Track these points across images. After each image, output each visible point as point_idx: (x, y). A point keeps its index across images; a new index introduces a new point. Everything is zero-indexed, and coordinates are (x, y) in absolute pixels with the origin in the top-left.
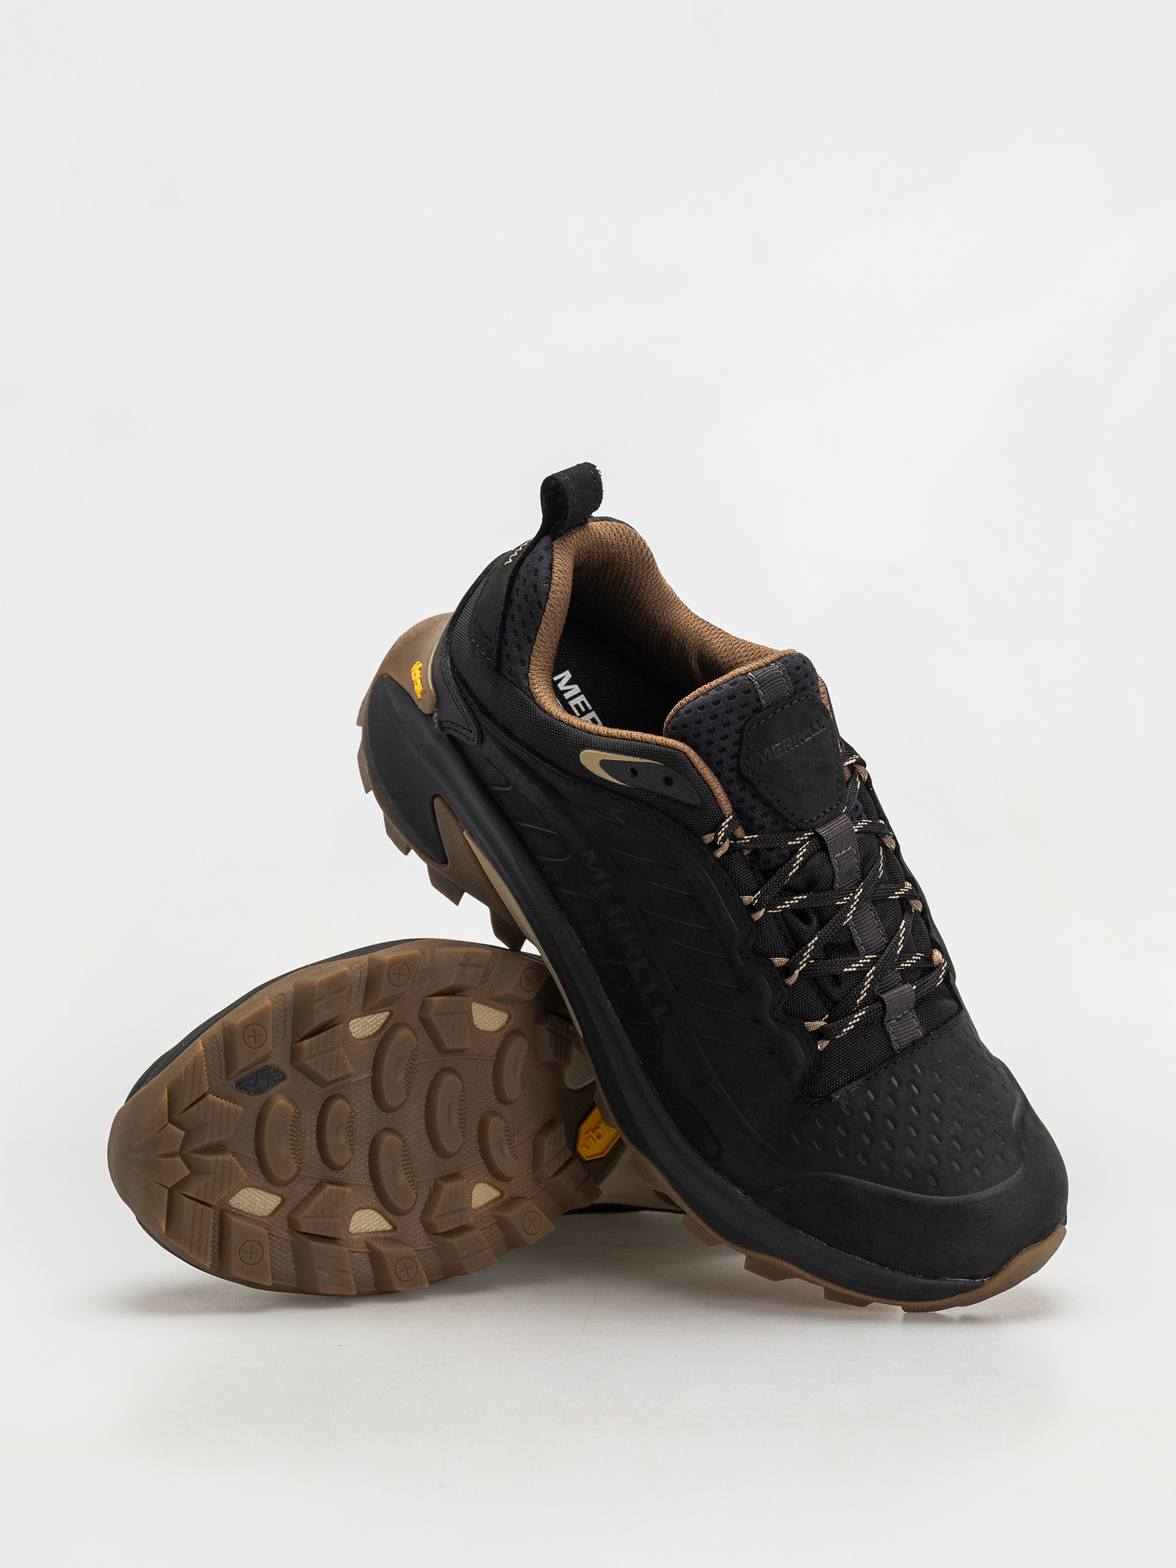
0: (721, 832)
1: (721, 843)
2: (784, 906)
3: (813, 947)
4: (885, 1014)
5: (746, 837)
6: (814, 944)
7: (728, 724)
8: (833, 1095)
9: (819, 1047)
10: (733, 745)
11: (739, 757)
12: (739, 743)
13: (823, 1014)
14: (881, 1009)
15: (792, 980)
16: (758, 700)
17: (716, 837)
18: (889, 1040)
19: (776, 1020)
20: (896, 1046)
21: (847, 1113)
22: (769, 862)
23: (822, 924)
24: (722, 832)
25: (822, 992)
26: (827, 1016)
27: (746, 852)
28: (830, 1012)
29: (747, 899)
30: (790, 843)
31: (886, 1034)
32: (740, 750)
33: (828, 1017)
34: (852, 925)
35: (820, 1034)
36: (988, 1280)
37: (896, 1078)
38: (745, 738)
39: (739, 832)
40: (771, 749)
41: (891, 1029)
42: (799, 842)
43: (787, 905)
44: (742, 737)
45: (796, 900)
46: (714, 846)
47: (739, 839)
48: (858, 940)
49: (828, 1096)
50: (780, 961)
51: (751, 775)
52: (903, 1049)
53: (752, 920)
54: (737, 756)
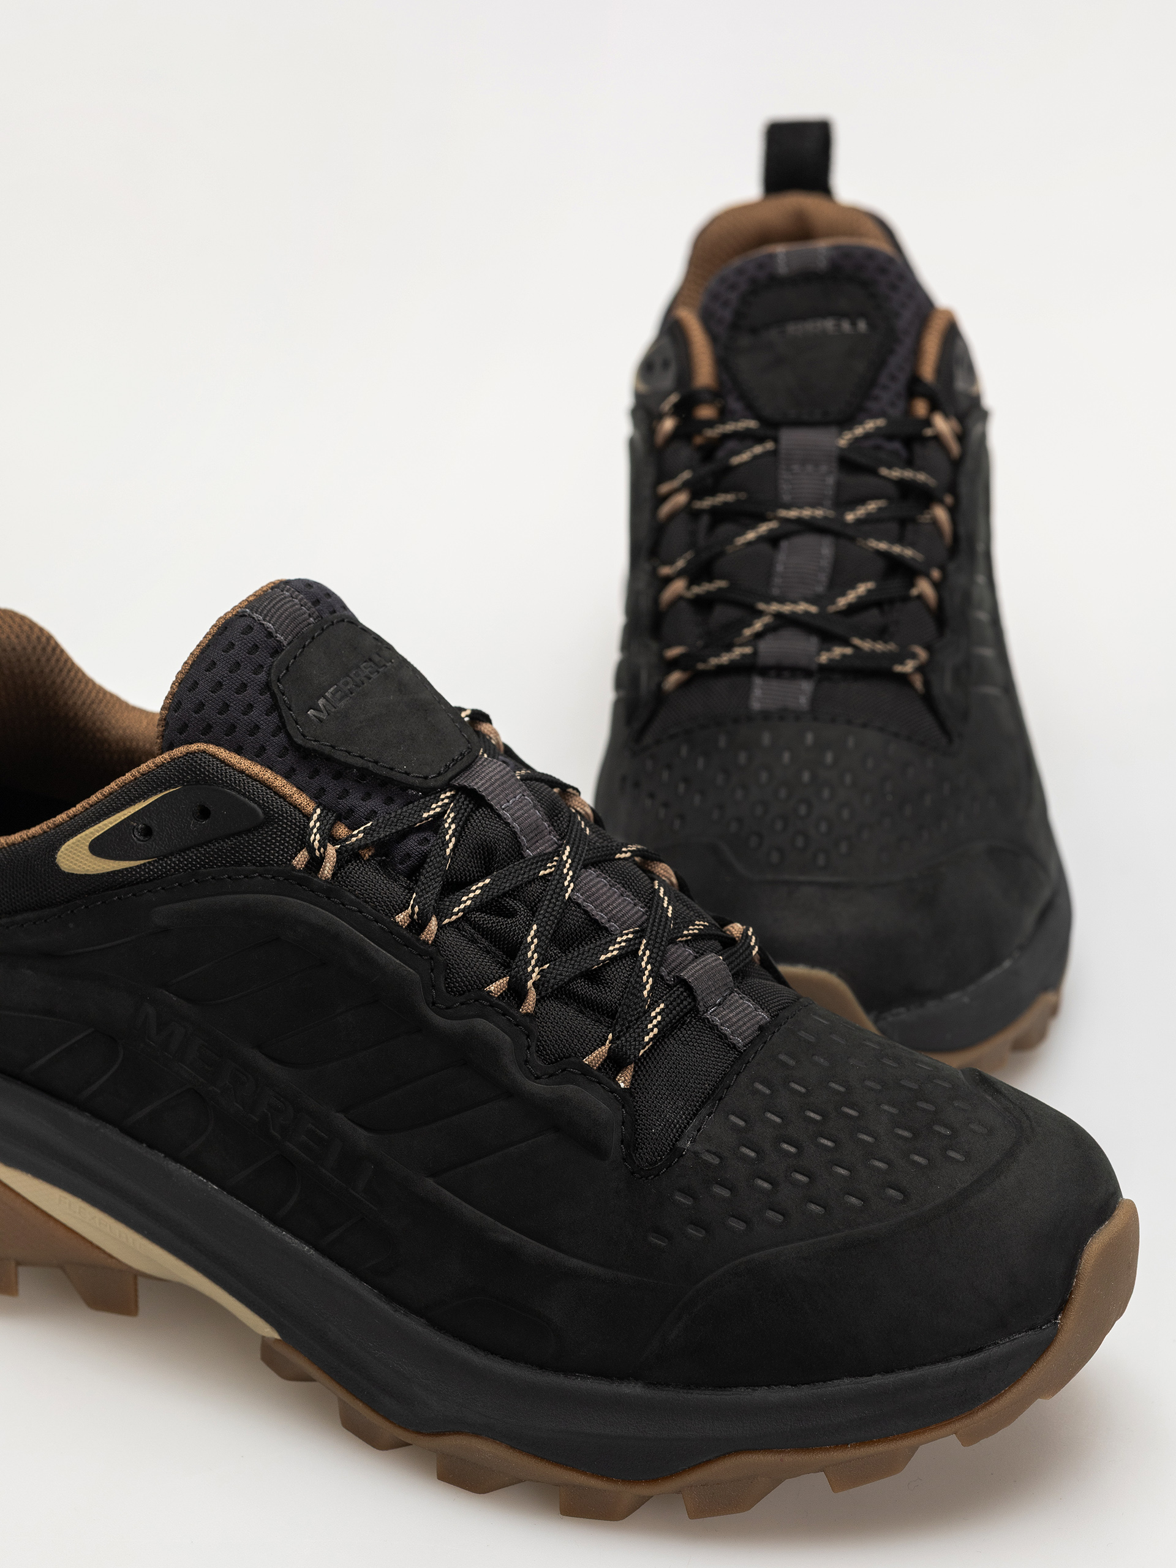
0: (313, 836)
1: (322, 849)
2: (462, 906)
3: (536, 941)
4: (694, 999)
5: (356, 832)
6: (535, 936)
7: (244, 686)
8: (679, 1144)
9: (622, 1085)
10: (267, 715)
11: (284, 726)
12: (275, 707)
13: (604, 1036)
14: (685, 994)
15: (530, 1004)
16: (270, 635)
17: (311, 850)
18: (723, 1037)
19: (538, 1078)
20: (739, 1041)
21: (716, 1161)
22: (408, 855)
23: (533, 911)
24: (315, 835)
25: (586, 1005)
26: (610, 1036)
27: (367, 854)
28: (611, 1028)
29: (402, 918)
30: (425, 815)
31: (713, 1027)
32: (281, 716)
33: (613, 1036)
34: (579, 897)
35: (615, 1063)
36: (1061, 1320)
37: (762, 1083)
38: (279, 695)
39: (342, 831)
40: (325, 697)
41: (717, 1021)
42: (438, 810)
43: (467, 901)
44: (273, 696)
45: (476, 890)
46: (316, 863)
47: (347, 839)
48: (601, 916)
49: (676, 1152)
50: (496, 987)
51: (315, 743)
52: (751, 1042)
53: (425, 942)
54: (282, 727)
